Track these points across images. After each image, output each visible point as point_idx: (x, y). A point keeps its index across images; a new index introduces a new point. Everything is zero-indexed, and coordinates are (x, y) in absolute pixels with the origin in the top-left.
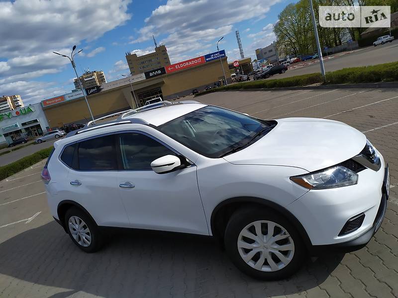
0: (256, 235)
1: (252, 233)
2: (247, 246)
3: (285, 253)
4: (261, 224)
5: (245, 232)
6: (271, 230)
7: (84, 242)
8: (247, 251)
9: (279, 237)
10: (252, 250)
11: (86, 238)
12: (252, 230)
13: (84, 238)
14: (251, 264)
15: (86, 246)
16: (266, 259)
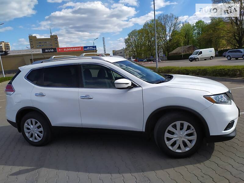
0: (176, 130)
1: (174, 128)
2: (170, 136)
4: (181, 123)
5: (170, 128)
6: (185, 127)
9: (189, 132)
13: (36, 135)
14: (170, 148)
15: (37, 141)
16: (180, 145)
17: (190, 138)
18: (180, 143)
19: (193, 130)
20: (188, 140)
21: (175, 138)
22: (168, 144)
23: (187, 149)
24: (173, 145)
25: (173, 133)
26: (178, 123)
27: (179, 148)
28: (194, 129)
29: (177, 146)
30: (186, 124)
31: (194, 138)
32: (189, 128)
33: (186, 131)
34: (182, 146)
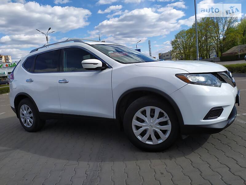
0: (146, 117)
1: (143, 115)
2: (139, 124)
3: (164, 132)
4: (151, 109)
5: (139, 114)
6: (157, 114)
7: (28, 124)
8: (138, 128)
9: (162, 120)
10: (141, 127)
11: (30, 121)
12: (144, 113)
13: (29, 121)
14: (139, 138)
15: (29, 127)
16: (150, 135)
17: (164, 127)
18: (150, 132)
19: (166, 118)
20: (160, 130)
21: (144, 126)
22: (137, 133)
23: (160, 141)
24: (143, 134)
25: (142, 121)
26: (148, 109)
27: (150, 139)
28: (168, 117)
29: (147, 136)
30: (158, 110)
31: (168, 127)
32: (161, 115)
33: (158, 118)
34: (153, 137)
